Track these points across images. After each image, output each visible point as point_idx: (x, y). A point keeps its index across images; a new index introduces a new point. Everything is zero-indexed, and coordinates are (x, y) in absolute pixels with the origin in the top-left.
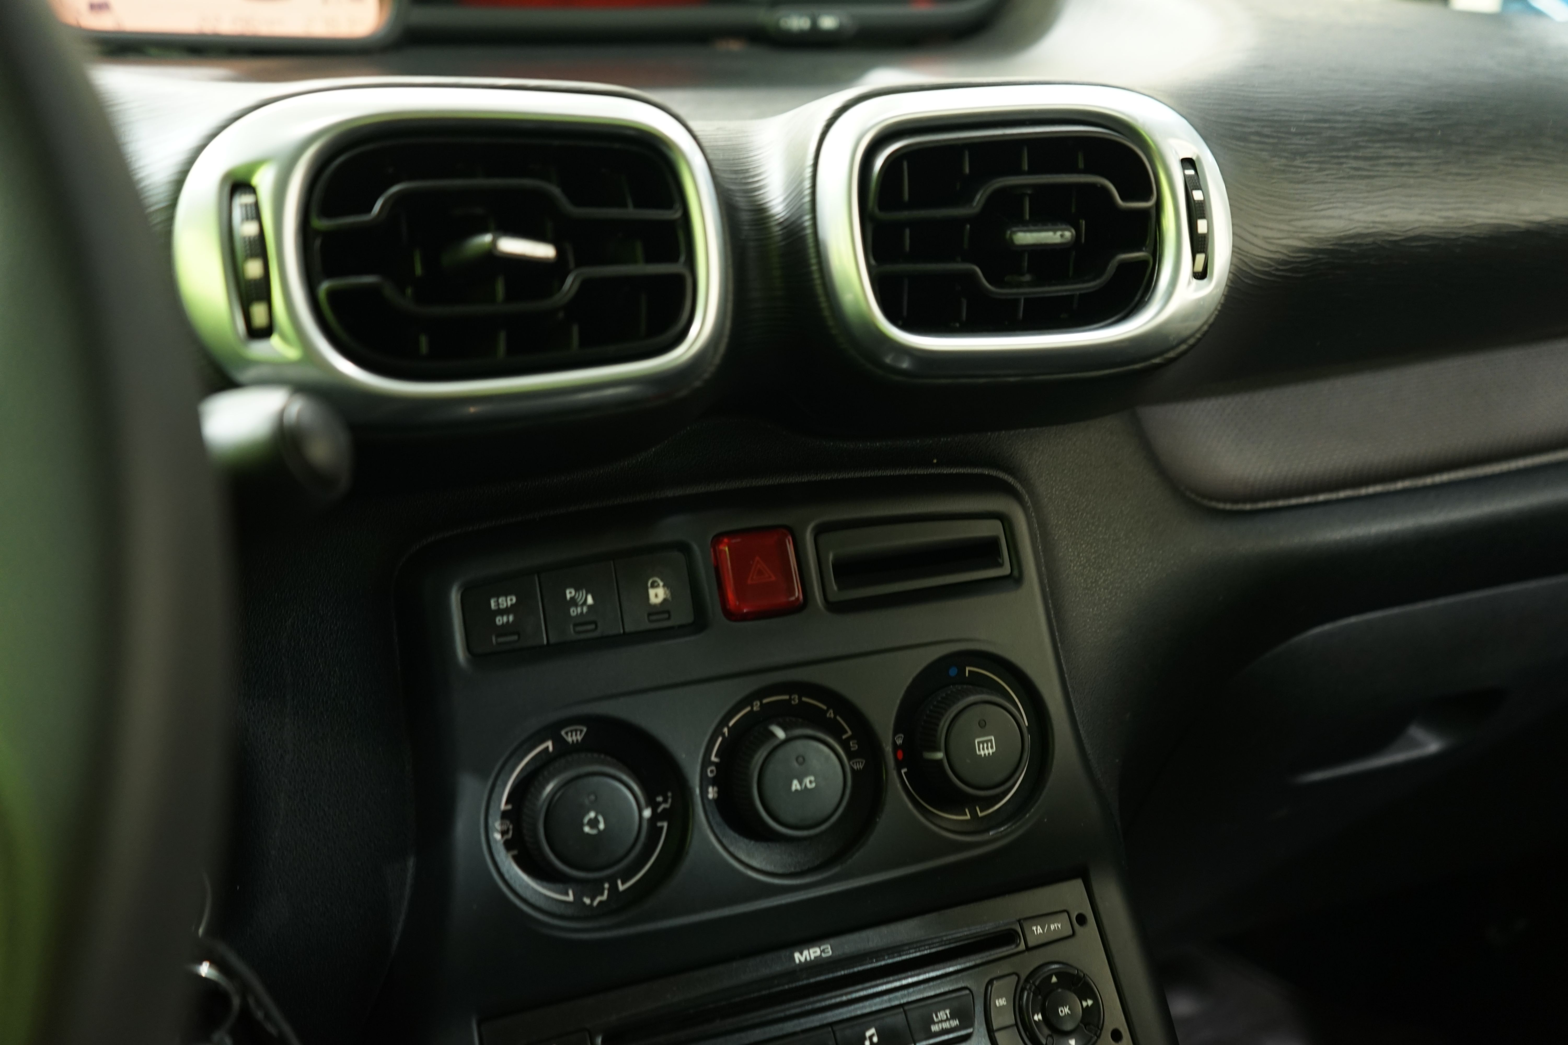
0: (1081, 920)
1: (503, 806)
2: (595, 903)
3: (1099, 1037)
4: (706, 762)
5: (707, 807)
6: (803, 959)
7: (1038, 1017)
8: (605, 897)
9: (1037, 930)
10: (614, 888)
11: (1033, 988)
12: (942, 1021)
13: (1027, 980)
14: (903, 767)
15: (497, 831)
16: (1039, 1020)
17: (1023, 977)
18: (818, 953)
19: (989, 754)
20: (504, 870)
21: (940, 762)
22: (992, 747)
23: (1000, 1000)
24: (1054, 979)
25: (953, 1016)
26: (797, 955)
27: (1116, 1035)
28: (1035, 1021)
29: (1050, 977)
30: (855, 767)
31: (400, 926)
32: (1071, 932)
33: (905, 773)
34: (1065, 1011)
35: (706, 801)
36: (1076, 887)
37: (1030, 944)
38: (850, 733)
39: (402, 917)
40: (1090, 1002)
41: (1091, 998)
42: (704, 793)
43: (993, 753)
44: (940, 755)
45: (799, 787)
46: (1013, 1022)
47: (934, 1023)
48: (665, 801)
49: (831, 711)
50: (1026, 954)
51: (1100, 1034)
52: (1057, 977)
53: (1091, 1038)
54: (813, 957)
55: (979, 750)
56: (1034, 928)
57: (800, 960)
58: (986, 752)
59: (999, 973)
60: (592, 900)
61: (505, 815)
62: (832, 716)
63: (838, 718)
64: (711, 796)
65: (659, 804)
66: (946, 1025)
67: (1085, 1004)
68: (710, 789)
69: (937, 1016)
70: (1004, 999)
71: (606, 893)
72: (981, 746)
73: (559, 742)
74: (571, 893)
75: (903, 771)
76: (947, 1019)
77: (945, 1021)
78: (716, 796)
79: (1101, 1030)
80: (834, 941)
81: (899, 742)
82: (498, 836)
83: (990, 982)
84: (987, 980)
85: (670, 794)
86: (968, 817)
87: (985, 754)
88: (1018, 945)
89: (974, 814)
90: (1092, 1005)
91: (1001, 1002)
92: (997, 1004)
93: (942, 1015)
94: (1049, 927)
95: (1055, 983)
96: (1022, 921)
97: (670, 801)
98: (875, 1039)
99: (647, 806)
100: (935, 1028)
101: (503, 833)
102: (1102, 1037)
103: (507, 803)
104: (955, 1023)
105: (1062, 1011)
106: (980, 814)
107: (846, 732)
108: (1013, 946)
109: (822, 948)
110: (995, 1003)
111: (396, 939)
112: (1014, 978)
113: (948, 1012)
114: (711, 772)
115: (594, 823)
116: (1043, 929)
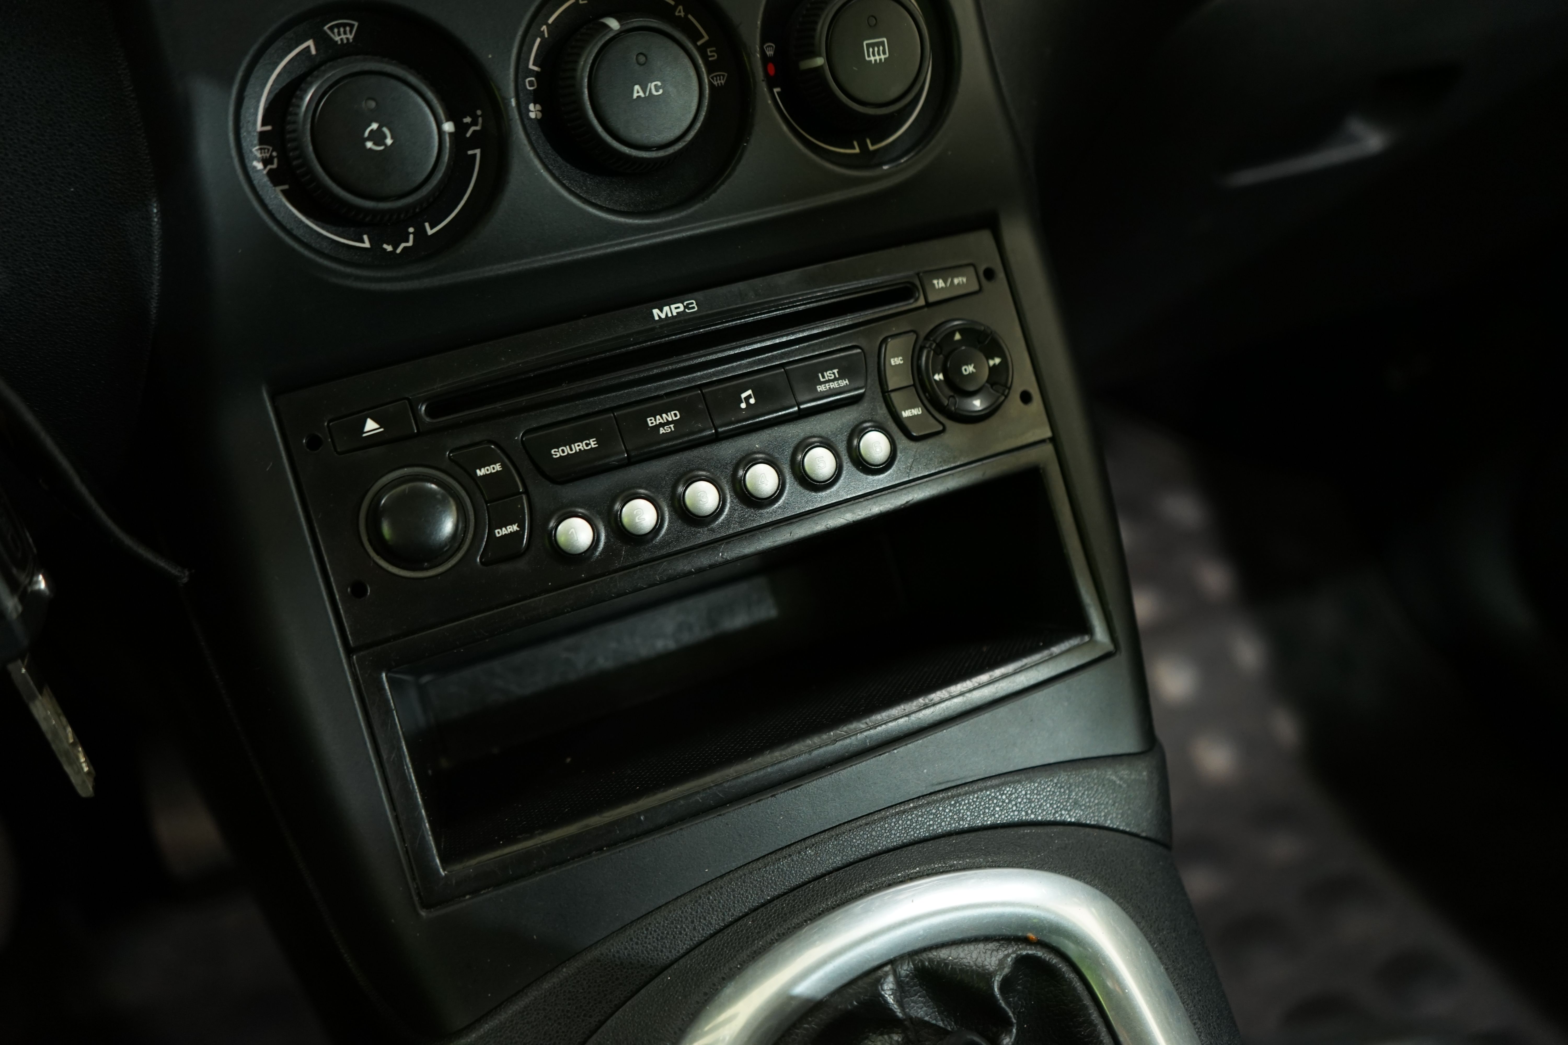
0: (989, 274)
1: (259, 127)
2: (399, 251)
3: (1006, 397)
4: (521, 70)
5: (529, 130)
6: (663, 316)
7: (939, 377)
8: (410, 244)
9: (938, 283)
10: (420, 233)
11: (934, 346)
12: (829, 381)
13: (927, 338)
14: (776, 87)
15: (256, 158)
16: (940, 379)
17: (923, 334)
18: (682, 309)
19: (880, 60)
20: (272, 205)
21: (819, 69)
22: (884, 53)
23: (896, 359)
24: (958, 337)
25: (842, 376)
26: (656, 312)
27: (1026, 397)
28: (935, 380)
29: (953, 334)
30: (715, 83)
31: (155, 290)
32: (976, 287)
33: (778, 93)
34: (969, 369)
35: (526, 121)
36: (985, 238)
37: (932, 299)
38: (706, 38)
39: (156, 278)
40: (997, 361)
41: (998, 356)
42: (523, 112)
43: (885, 59)
44: (820, 61)
45: (641, 94)
46: (912, 383)
47: (821, 383)
48: (474, 123)
49: (681, 7)
50: (926, 309)
51: (1008, 393)
52: (961, 334)
53: (998, 398)
54: (675, 314)
55: (869, 56)
56: (935, 282)
57: (659, 316)
58: (877, 58)
59: (894, 330)
60: (395, 247)
61: (263, 138)
62: (682, 14)
63: (690, 16)
64: (532, 115)
65: (468, 126)
66: (834, 385)
67: (991, 363)
68: (531, 107)
69: (823, 377)
70: (901, 358)
71: (411, 237)
72: (871, 50)
73: (323, 41)
74: (365, 237)
75: (776, 90)
76: (835, 379)
77: (833, 381)
78: (540, 115)
79: (1010, 389)
80: (700, 295)
81: (770, 53)
82: (259, 166)
83: (885, 340)
84: (881, 339)
85: (479, 112)
86: (857, 150)
87: (876, 60)
88: (917, 300)
89: (864, 146)
90: (1000, 363)
91: (896, 361)
92: (893, 364)
93: (829, 375)
94: (952, 282)
95: (958, 341)
96: (921, 274)
97: (480, 120)
98: (752, 401)
99: (447, 120)
100: (821, 388)
101: (266, 162)
102: (1010, 397)
103: (264, 124)
104: (844, 383)
105: (966, 370)
106: (871, 148)
107: (702, 37)
108: (912, 301)
109: (685, 303)
110: (890, 362)
111: (154, 304)
112: (913, 337)
113: (836, 371)
114: (530, 84)
115: (377, 136)
116: (945, 282)
